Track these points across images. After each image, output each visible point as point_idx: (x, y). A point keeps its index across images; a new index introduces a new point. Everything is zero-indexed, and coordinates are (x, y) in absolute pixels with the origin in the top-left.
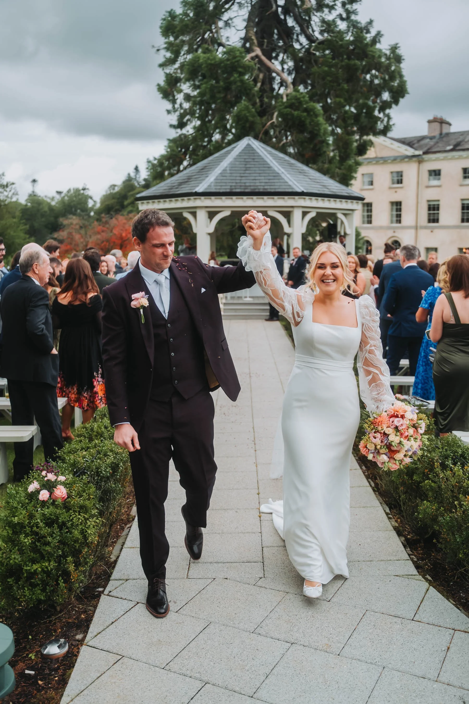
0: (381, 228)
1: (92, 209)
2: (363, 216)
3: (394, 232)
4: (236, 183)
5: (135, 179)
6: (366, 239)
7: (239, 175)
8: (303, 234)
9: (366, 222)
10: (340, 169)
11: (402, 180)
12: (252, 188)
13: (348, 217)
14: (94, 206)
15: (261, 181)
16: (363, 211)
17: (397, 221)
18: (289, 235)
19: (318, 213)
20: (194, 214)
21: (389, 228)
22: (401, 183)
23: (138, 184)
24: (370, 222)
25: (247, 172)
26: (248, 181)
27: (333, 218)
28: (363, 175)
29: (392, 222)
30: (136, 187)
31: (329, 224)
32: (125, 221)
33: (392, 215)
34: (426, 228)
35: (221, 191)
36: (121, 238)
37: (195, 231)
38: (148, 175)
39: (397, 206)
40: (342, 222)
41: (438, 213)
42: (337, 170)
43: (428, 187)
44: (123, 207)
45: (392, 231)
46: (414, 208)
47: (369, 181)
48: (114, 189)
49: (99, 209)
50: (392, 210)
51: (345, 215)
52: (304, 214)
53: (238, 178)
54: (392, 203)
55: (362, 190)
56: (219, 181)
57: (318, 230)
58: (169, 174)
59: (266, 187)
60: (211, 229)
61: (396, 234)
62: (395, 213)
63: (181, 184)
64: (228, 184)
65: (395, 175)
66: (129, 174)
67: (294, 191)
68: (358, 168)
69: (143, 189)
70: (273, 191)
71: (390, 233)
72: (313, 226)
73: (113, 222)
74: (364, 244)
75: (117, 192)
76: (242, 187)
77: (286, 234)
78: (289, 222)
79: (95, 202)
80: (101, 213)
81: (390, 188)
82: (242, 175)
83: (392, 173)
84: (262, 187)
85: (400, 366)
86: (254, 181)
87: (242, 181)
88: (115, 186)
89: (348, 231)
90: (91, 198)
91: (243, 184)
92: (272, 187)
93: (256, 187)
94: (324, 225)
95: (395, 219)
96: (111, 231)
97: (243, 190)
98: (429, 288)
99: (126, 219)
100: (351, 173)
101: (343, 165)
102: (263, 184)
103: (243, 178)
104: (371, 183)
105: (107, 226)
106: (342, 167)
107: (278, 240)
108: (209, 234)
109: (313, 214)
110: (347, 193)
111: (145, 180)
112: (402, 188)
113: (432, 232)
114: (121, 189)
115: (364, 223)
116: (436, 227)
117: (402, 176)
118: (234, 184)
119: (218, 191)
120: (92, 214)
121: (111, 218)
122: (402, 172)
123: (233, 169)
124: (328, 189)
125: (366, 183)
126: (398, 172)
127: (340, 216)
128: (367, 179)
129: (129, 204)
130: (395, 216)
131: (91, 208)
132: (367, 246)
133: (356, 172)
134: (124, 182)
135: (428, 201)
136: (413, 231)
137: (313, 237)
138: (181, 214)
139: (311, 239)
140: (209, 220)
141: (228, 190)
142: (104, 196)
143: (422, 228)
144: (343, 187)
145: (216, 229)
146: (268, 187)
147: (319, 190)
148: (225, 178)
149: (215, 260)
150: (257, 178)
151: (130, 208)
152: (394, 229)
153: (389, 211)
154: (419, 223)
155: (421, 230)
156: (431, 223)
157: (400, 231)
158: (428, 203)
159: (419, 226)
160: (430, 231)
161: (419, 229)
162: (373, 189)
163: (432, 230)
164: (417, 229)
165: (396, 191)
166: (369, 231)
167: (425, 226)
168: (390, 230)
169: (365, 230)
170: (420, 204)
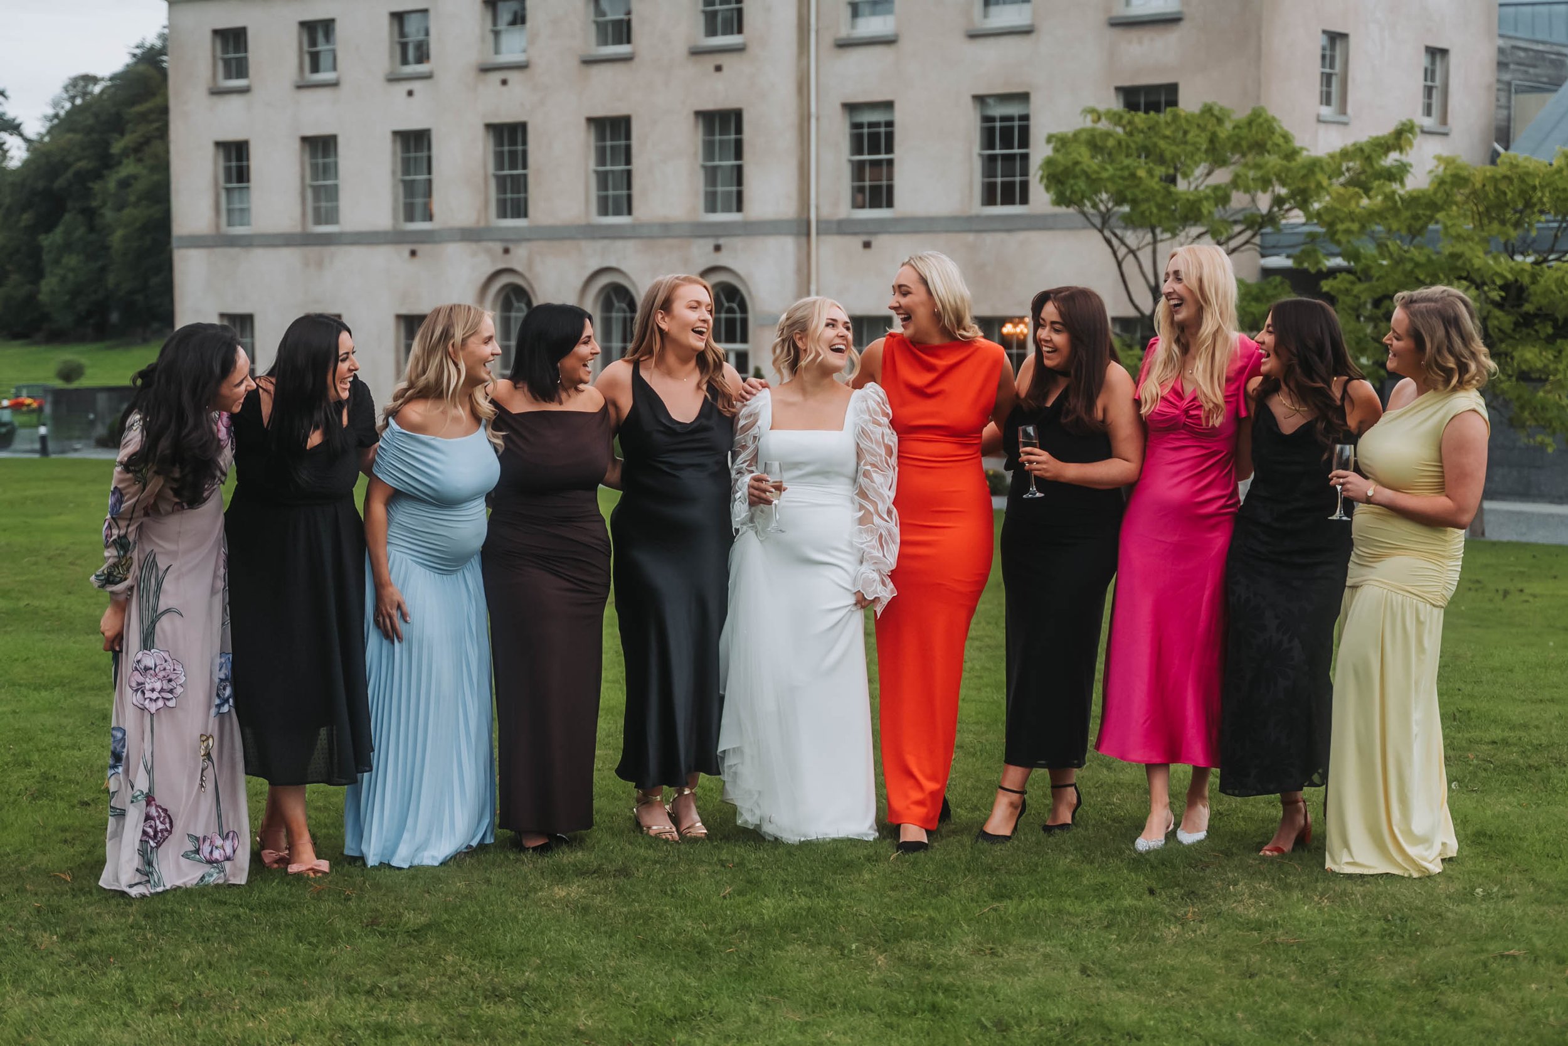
0: (666, 231)
2: (600, 179)
3: (718, 248)
6: (611, 278)
9: (609, 204)
11: (739, 14)
16: (600, 155)
17: (729, 196)
21: (698, 231)
22: (740, 28)
24: (625, 205)
29: (710, 205)
33: (710, 174)
34: (842, 228)
39: (726, 131)
41: (890, 163)
43: (844, 45)
45: (710, 243)
46: (787, 140)
47: (615, 23)
50: (708, 150)
54: (705, 119)
55: (589, 62)
61: (722, 260)
62: (718, 163)
71: (701, 255)
81: (696, 52)
95: (718, 189)
104: (624, 32)
112: (741, 49)
113: (867, 245)
115: (602, 209)
116: (883, 227)
125: (606, 31)
128: (609, 14)
130: (718, 176)
132: (620, 310)
135: (851, 108)
136: (792, 246)
143: (826, 228)
152: (717, 236)
153: (696, 154)
154: (817, 208)
155: (823, 238)
156: (863, 207)
157: (738, 242)
158: (851, 116)
159: (818, 221)
160: (857, 242)
161: (818, 234)
162: (627, 59)
163: (865, 238)
164: (808, 235)
165: (718, 62)
166: (619, 244)
167: (840, 223)
168: (701, 242)
169: (606, 242)
170: (818, 119)
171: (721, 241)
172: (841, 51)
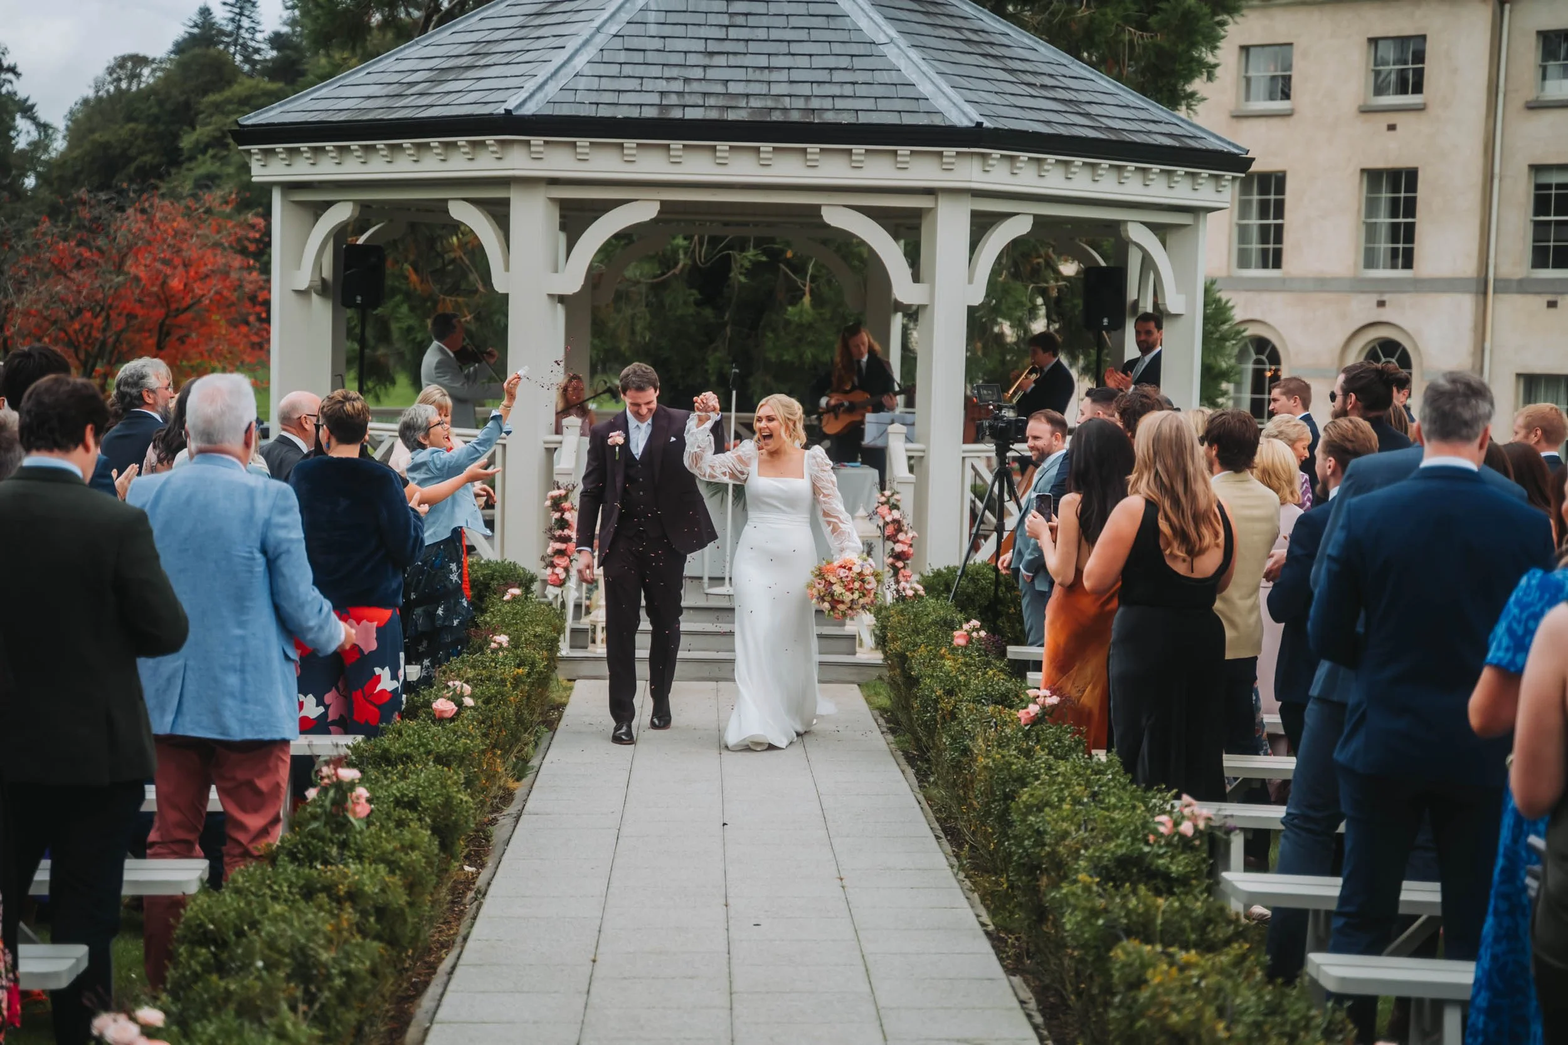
0: (1323, 284)
1: (29, 159)
2: (1243, 233)
3: (1381, 304)
4: (687, 80)
5: (235, 35)
6: (1252, 331)
7: (700, 46)
8: (971, 310)
9: (1255, 257)
10: (1142, 26)
11: (1419, 74)
12: (755, 103)
13: (1172, 239)
14: (36, 146)
15: (795, 75)
16: (1244, 209)
17: (1394, 253)
18: (913, 314)
19: (1039, 220)
20: (499, 212)
21: (1358, 286)
22: (1418, 89)
23: (247, 59)
24: (1273, 259)
25: (733, 33)
26: (740, 74)
27: (1108, 243)
28: (1245, 49)
29: (1370, 261)
30: (237, 70)
31: (1090, 272)
32: (181, 223)
33: (1371, 231)
34: (1523, 287)
35: (621, 113)
36: (165, 298)
37: (500, 283)
38: (293, 23)
39: (1395, 188)
40: (1148, 262)
42: (1130, 33)
43: (1536, 106)
44: (174, 158)
45: (1375, 298)
46: (1472, 200)
47: (1273, 78)
48: (134, 76)
49: (63, 161)
50: (1371, 207)
51: (1160, 230)
52: (982, 224)
53: (692, 59)
54: (1373, 177)
55: (1239, 117)
56: (614, 70)
57: (1044, 293)
58: (385, 25)
59: (815, 104)
60: (572, 279)
61: (1385, 315)
62: (1384, 220)
63: (441, 75)
64: (648, 85)
65: (1389, 52)
66: (205, 12)
67: (937, 121)
68: (1222, 24)
69: (267, 85)
70: (846, 119)
71: (1362, 309)
72: (1016, 275)
73: (130, 223)
74: (1242, 356)
75: (151, 91)
76: (711, 101)
77: (898, 306)
78: (913, 256)
79: (44, 127)
80: (75, 182)
81: (1366, 111)
82: (712, 46)
83: (1374, 41)
84: (800, 103)
85: (1402, 910)
86: (766, 75)
87: (711, 74)
88: (140, 61)
89: (1173, 302)
90: (27, 110)
91: (719, 88)
92: (840, 104)
93: (770, 103)
94: (1069, 269)
95: (1384, 246)
96: (119, 269)
97: (713, 115)
98: (1524, 581)
99: (188, 213)
100: (1194, 45)
101: (1155, 11)
102: (805, 89)
103: (721, 60)
104: (1283, 88)
105: (101, 242)
106: (1153, 20)
107: (865, 337)
108: (562, 299)
109: (1019, 227)
110: (1170, 135)
111: (277, 40)
112: (1420, 109)
113: (1552, 304)
114: (168, 79)
115: (1243, 261)
117: (1420, 57)
118: (677, 86)
119: (604, 112)
120: (30, 182)
121: (121, 209)
122: (1423, 38)
123: (672, 18)
124: (1087, 115)
125: (1260, 87)
126: (1402, 41)
127: (1138, 234)
128: (1262, 70)
129: (202, 148)
130: (1384, 233)
131: (22, 152)
132: (1258, 362)
133: (1212, 42)
134: (180, 48)
135: (1536, 169)
136: (1467, 302)
137: (1019, 324)
138: (441, 206)
139: (1007, 329)
140: (562, 238)
141: (650, 113)
142: (86, 102)
143: (1505, 286)
144: (1157, 111)
145: (594, 279)
146: (827, 104)
147: (1048, 123)
148: (638, 57)
149: (583, 412)
150: (776, 62)
151: (205, 166)
152: (1382, 292)
153: (1359, 210)
154: (1495, 267)
155: (1500, 296)
156: (1545, 266)
157: (1406, 299)
158: (1536, 178)
159: (1495, 280)
160: (1541, 301)
161: (1495, 292)
162: (1287, 115)
163: (1551, 298)
164: (1485, 293)
165: (1392, 122)
166: (1266, 297)
167: (1521, 282)
168: (1363, 297)
169: (1250, 295)
170: (1500, 180)
171: (1386, 297)
172: (1532, 113)
